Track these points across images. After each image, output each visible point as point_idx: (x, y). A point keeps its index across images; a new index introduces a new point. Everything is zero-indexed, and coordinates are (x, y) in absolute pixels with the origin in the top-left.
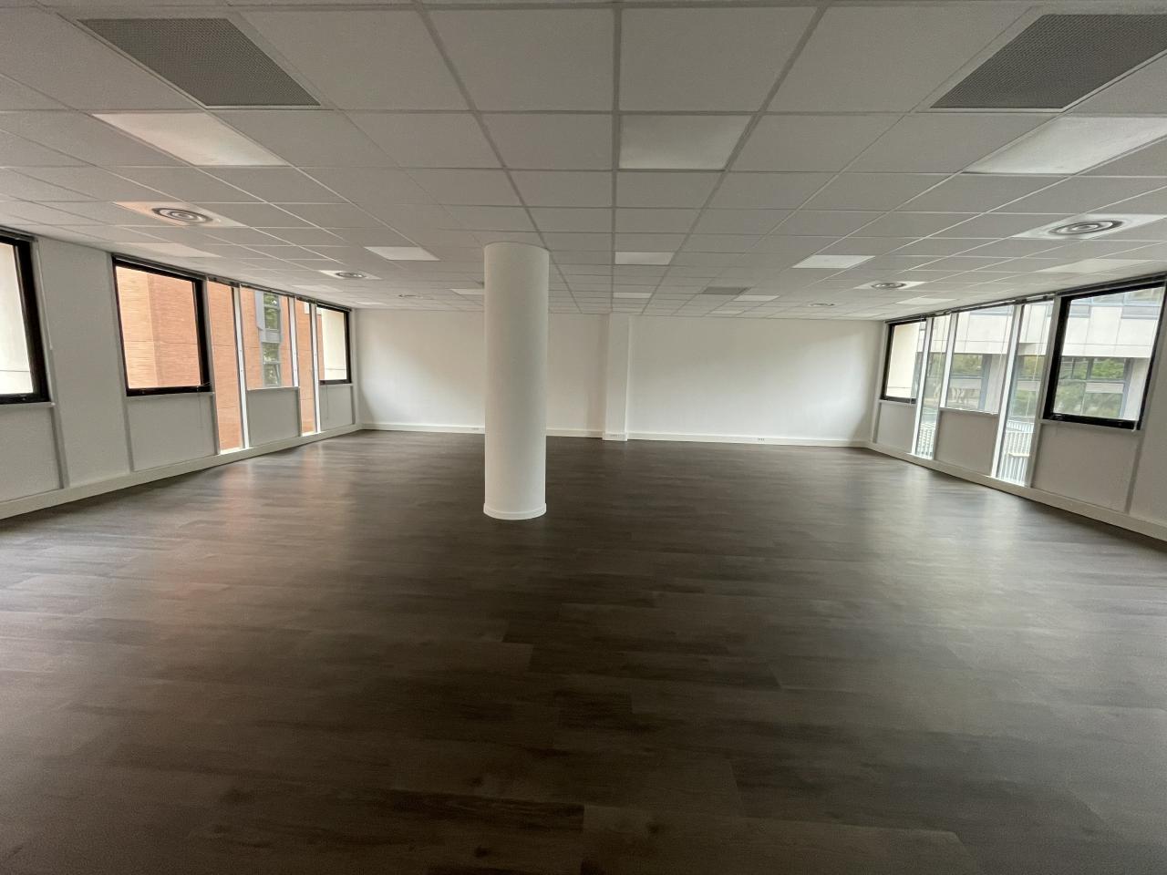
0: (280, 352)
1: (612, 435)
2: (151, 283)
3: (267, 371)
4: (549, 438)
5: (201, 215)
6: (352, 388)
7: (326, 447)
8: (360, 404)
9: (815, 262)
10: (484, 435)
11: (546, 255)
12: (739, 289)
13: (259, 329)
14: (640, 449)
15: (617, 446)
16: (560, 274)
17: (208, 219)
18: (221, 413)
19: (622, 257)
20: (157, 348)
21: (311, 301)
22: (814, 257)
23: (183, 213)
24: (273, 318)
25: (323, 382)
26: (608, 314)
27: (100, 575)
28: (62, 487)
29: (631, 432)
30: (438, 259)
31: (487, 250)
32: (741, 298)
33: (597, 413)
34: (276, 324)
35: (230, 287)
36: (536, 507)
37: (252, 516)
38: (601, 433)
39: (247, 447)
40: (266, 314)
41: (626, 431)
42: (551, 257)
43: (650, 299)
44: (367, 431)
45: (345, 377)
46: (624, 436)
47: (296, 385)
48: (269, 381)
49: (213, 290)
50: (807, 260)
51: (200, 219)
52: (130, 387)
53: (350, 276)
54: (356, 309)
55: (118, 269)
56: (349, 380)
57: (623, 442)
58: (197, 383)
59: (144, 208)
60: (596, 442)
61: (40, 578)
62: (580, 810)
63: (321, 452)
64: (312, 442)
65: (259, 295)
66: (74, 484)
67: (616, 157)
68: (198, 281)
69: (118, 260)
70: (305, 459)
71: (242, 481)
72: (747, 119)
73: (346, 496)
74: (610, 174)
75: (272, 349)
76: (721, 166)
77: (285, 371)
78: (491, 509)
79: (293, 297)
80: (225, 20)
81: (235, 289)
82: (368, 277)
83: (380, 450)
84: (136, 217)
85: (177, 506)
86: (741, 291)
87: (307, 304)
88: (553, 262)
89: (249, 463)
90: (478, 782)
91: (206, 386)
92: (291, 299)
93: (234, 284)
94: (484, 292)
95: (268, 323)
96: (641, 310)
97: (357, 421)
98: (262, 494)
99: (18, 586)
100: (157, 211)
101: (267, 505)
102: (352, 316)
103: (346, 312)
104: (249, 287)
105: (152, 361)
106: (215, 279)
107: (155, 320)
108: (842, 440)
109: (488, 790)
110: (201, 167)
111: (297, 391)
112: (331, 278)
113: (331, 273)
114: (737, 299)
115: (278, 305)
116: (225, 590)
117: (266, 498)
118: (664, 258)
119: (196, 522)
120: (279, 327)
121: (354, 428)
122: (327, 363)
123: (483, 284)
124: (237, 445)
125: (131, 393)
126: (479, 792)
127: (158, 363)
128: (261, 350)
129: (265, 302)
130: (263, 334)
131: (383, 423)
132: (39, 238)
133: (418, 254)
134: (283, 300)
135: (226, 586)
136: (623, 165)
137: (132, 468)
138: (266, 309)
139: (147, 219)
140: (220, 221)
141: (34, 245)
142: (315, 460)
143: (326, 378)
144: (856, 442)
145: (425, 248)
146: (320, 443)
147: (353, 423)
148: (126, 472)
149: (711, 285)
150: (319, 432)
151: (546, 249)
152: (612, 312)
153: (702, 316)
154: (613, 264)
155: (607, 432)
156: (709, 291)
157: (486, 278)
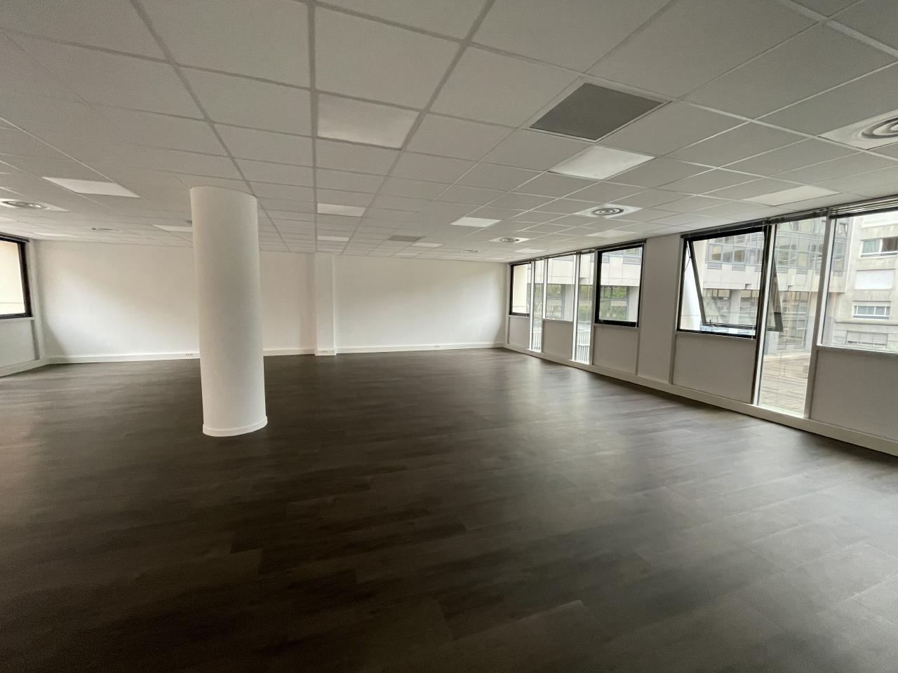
1: (323, 352)
4: (267, 359)
6: (33, 322)
8: (45, 339)
9: (466, 221)
10: (199, 360)
11: (254, 201)
12: (415, 237)
14: (349, 363)
15: (327, 361)
16: (268, 217)
19: (322, 208)
26: (314, 253)
29: (340, 347)
30: (137, 196)
31: (193, 192)
32: (418, 244)
33: (308, 333)
38: (314, 350)
41: (334, 346)
42: (259, 202)
43: (349, 242)
44: (56, 366)
45: (23, 311)
46: (333, 351)
50: (459, 221)
53: (23, 205)
54: (34, 240)
56: (29, 313)
57: (333, 357)
60: (309, 360)
67: (315, 127)
72: (416, 114)
74: (310, 140)
76: (398, 145)
78: (209, 429)
82: (49, 207)
83: (73, 385)
86: (416, 239)
88: (261, 207)
94: (193, 229)
96: (341, 250)
97: (42, 356)
102: (30, 248)
103: (22, 244)
108: (488, 343)
114: (414, 245)
118: (358, 212)
121: (37, 364)
123: (190, 222)
131: (74, 357)
133: (113, 190)
136: (321, 134)
144: (496, 344)
145: (120, 184)
147: (37, 358)
149: (395, 234)
151: (254, 195)
152: (317, 251)
153: (389, 257)
154: (316, 212)
155: (319, 349)
156: (394, 238)
157: (194, 218)
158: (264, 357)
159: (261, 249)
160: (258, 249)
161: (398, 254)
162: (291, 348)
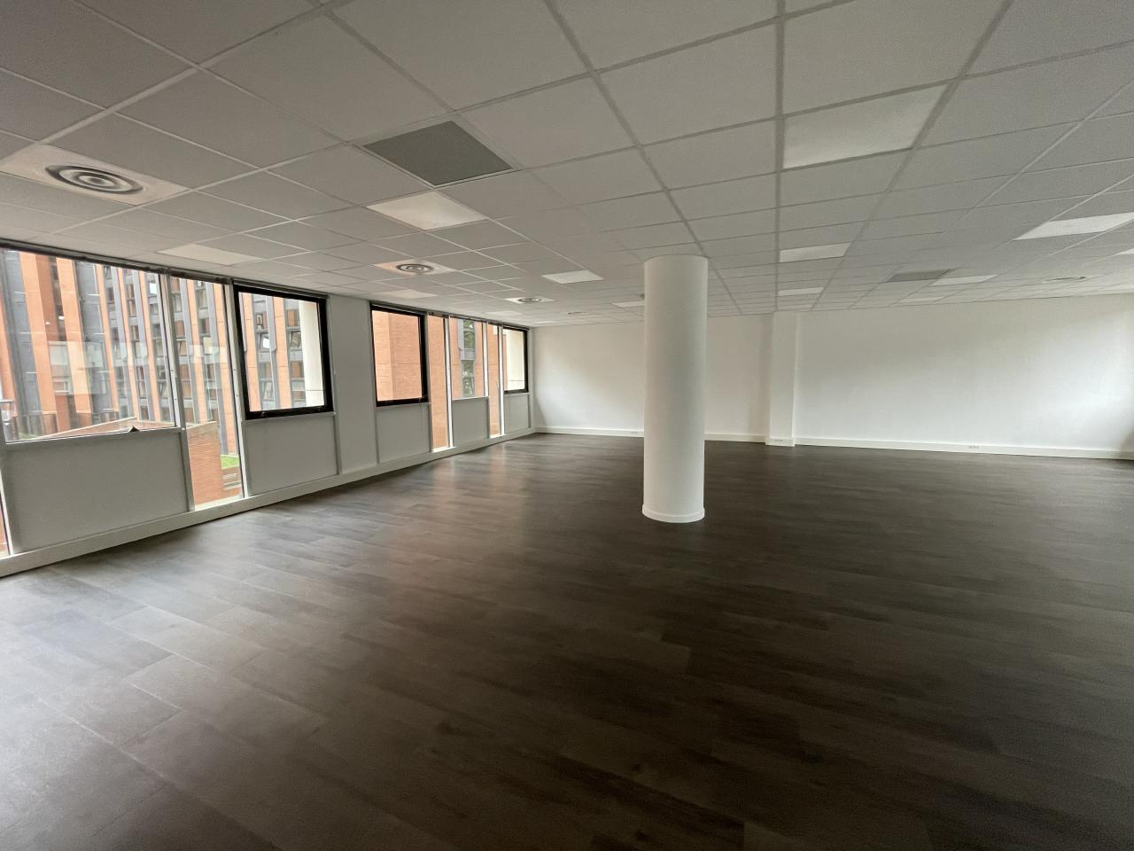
0: (475, 367)
1: (776, 440)
2: (390, 319)
3: (464, 383)
4: (708, 443)
5: (427, 267)
6: (528, 396)
7: (508, 448)
8: (535, 411)
9: (1052, 229)
10: (642, 438)
11: (705, 262)
12: (939, 272)
13: (460, 350)
14: (809, 455)
15: (782, 453)
16: (720, 278)
17: (430, 268)
18: (435, 420)
19: (786, 255)
20: (393, 367)
21: (498, 324)
22: (1048, 224)
23: (415, 266)
24: (469, 339)
25: (506, 392)
26: (772, 313)
27: (357, 540)
28: (338, 474)
29: (799, 437)
30: (601, 279)
31: (647, 266)
32: (939, 282)
33: (760, 416)
34: (472, 344)
35: (442, 319)
36: (694, 511)
37: (455, 503)
38: (764, 437)
39: (452, 447)
40: (465, 336)
41: (793, 436)
42: (710, 265)
43: (821, 294)
44: (541, 434)
45: (523, 387)
46: (791, 441)
47: (487, 395)
48: (466, 392)
49: (433, 323)
50: (1039, 228)
51: (426, 269)
52: (379, 400)
53: (529, 301)
54: (533, 328)
55: (373, 312)
56: (527, 389)
57: (791, 448)
58: (419, 396)
59: (390, 267)
60: (759, 447)
61: (328, 539)
62: (740, 826)
63: (504, 451)
64: (498, 443)
65: (461, 323)
66: (345, 472)
67: (780, 158)
68: (421, 315)
69: (375, 306)
70: (494, 457)
71: (447, 474)
72: (942, 88)
73: (524, 490)
74: (773, 177)
75: (468, 365)
76: (908, 144)
77: (478, 384)
78: (648, 511)
79: (486, 322)
80: (451, 122)
81: (446, 320)
82: (544, 300)
83: (552, 452)
84: (388, 273)
85: (406, 491)
86: (939, 275)
87: (495, 327)
88: (712, 268)
89: (452, 459)
90: (637, 768)
91: (425, 398)
92: (484, 324)
93: (445, 316)
94: (645, 303)
95: (466, 344)
96: (810, 306)
97: (533, 424)
98: (461, 485)
99: (314, 543)
100: (399, 267)
101: (466, 495)
102: (530, 334)
103: (525, 330)
104: (455, 317)
105: (390, 380)
106: (432, 314)
107: (392, 347)
108: (1109, 450)
109: (646, 778)
110: (430, 231)
111: (487, 400)
112: (514, 303)
113: (515, 300)
114: (935, 284)
115: (473, 329)
116: (437, 561)
117: (464, 489)
118: (839, 250)
119: (418, 505)
120: (474, 346)
121: (529, 432)
122: (510, 376)
123: (643, 296)
124: (444, 445)
125: (380, 404)
126: (638, 778)
127: (394, 379)
128: (461, 366)
129: (465, 327)
130: (463, 353)
131: (554, 427)
132: (331, 296)
133: (585, 276)
134: (478, 325)
135: (436, 558)
136: (786, 166)
137: (378, 461)
138: (465, 332)
139: (394, 274)
140: (439, 269)
141: (328, 300)
142: (500, 458)
143: (509, 389)
144: (1127, 454)
145: (591, 270)
146: (504, 444)
147: (530, 427)
148: (374, 464)
149: (899, 272)
150: (503, 434)
151: (706, 257)
152: (777, 310)
153: (888, 307)
154: (777, 263)
155: (772, 437)
156: (896, 278)
157: (646, 292)
158: (706, 442)
159: (709, 316)
160: (706, 316)
161: (904, 301)
162: (738, 433)
